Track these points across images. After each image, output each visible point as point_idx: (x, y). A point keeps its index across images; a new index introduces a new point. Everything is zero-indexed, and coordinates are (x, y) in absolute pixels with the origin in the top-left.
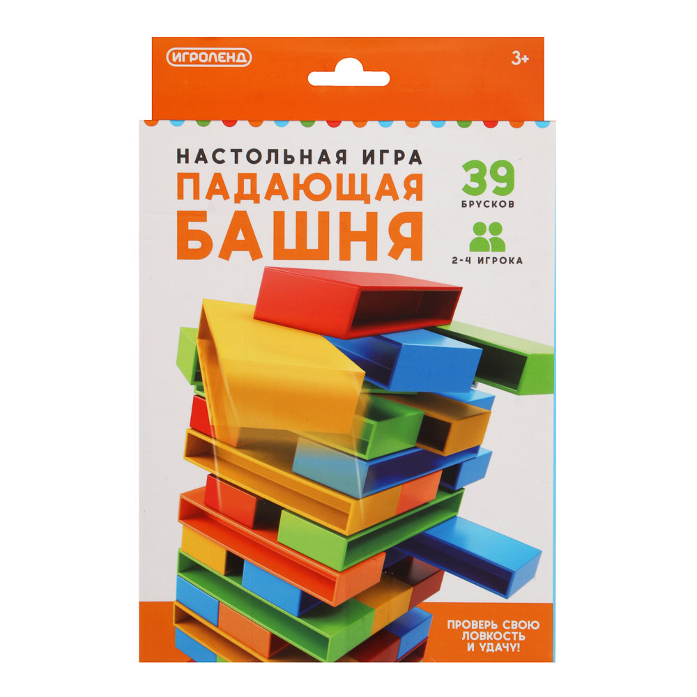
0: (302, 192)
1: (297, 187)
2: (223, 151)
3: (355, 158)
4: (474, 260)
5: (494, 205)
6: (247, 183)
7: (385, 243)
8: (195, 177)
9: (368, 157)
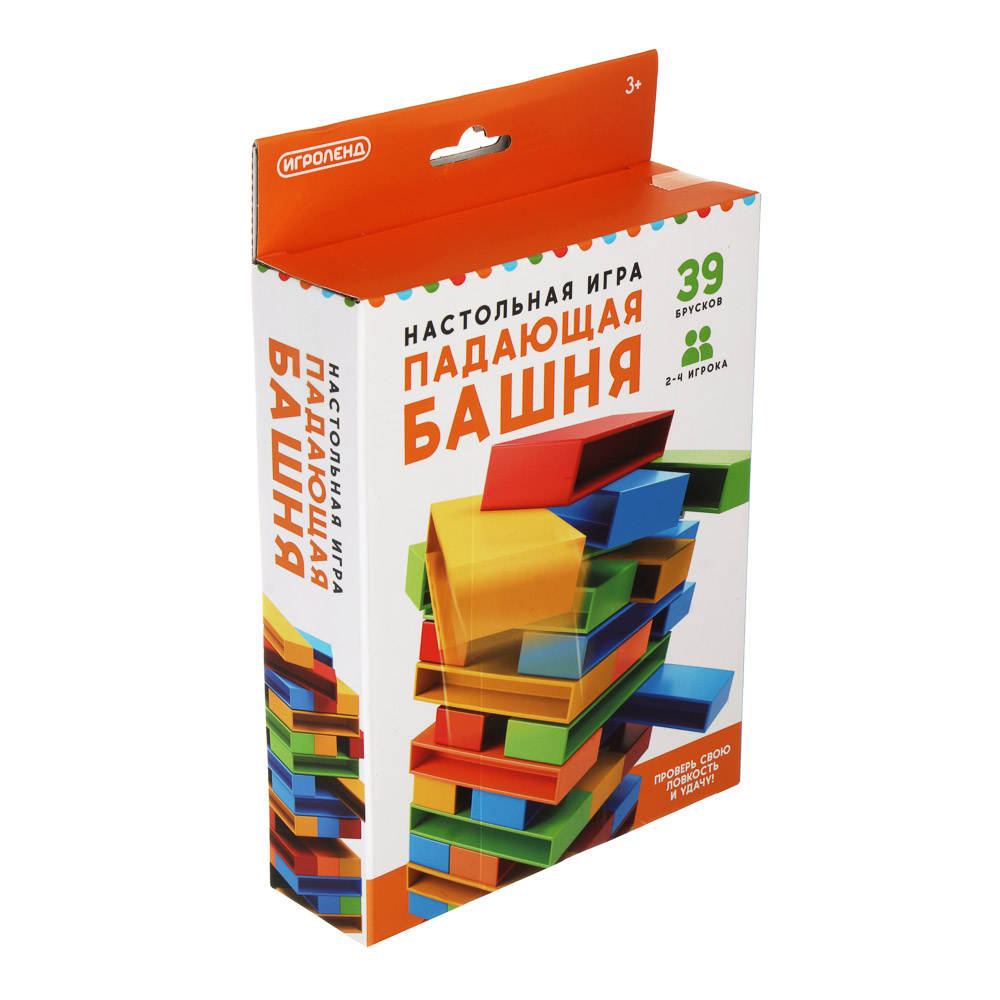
0: (529, 345)
1: (525, 339)
2: (451, 317)
3: (580, 288)
4: (685, 376)
5: (704, 307)
6: (476, 349)
7: (606, 380)
8: (423, 358)
9: (593, 284)
